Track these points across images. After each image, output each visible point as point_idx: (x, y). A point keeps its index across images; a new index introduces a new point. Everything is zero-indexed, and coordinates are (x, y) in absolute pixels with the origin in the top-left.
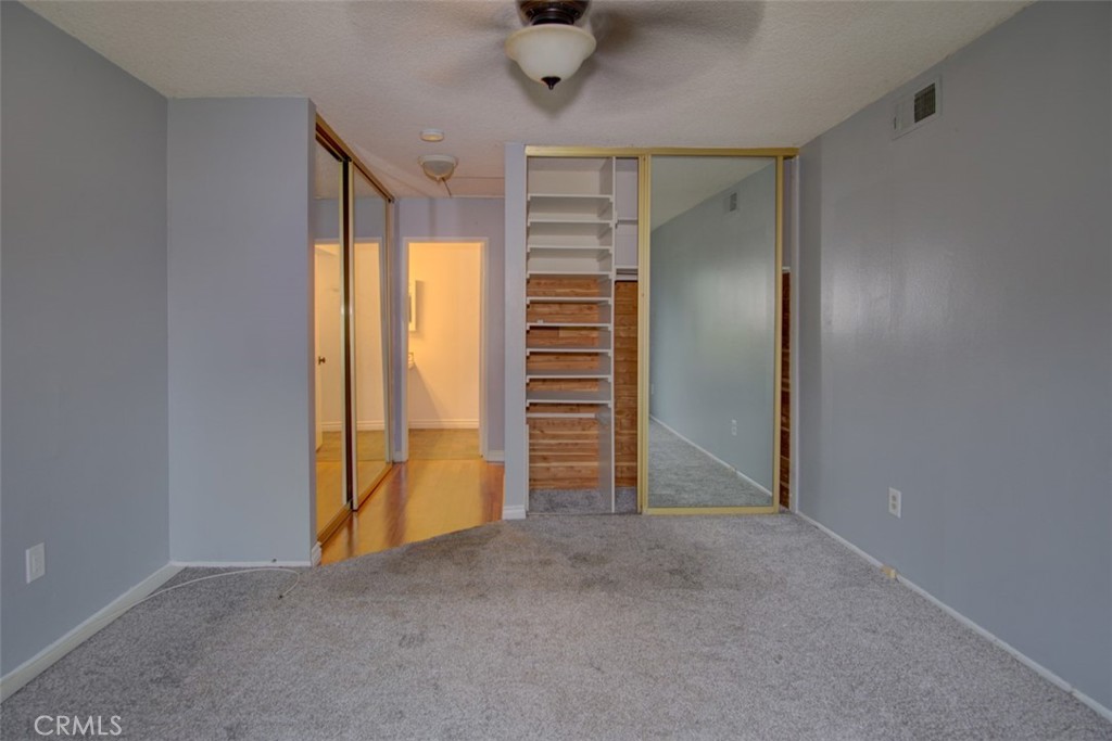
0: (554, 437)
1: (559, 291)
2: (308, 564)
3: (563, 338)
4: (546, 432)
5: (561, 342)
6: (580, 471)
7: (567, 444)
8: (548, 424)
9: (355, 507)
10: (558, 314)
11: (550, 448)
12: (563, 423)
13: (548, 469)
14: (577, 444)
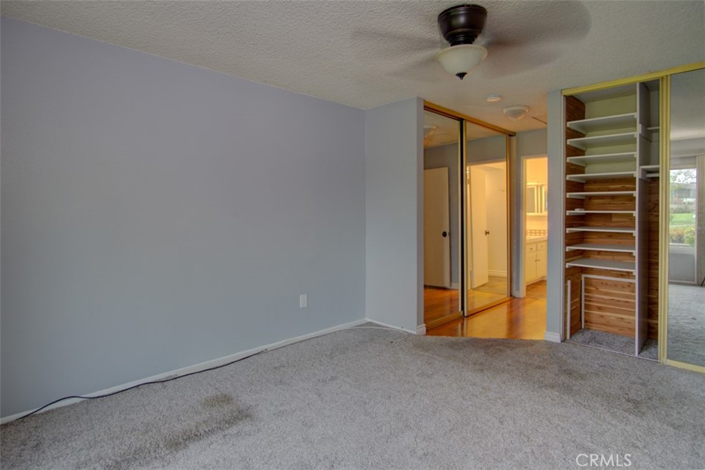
0: (606, 294)
1: (611, 187)
2: (415, 333)
3: (614, 222)
4: (600, 289)
5: (613, 225)
6: (629, 323)
7: (618, 301)
8: (602, 283)
9: (466, 315)
10: (610, 204)
11: (605, 301)
12: (616, 285)
13: (602, 316)
14: (627, 302)
